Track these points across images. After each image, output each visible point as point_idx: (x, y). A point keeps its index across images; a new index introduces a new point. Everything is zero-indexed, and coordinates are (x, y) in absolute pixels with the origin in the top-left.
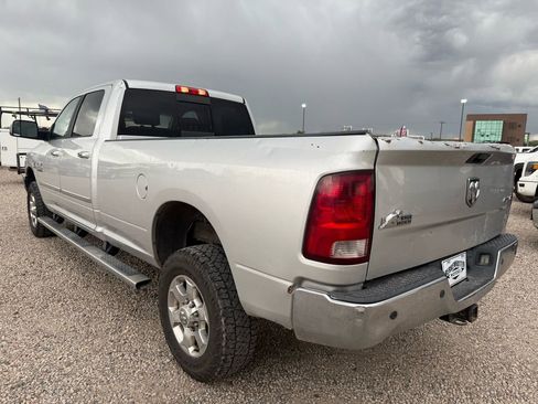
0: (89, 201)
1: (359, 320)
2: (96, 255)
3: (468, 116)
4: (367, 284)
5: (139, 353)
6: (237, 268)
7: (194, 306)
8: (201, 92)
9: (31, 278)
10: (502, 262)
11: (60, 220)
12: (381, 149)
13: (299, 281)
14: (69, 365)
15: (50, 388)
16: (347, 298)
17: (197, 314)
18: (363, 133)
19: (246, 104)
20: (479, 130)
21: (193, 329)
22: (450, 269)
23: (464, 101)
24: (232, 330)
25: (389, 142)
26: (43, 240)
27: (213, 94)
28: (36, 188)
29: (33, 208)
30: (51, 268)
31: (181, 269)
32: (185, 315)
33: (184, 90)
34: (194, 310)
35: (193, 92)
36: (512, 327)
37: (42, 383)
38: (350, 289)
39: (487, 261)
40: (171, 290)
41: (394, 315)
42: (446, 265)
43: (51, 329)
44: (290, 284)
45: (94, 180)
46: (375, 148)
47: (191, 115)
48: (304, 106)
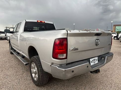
0: (18, 46)
1: (64, 73)
2: (19, 58)
3: (114, 25)
4: (67, 64)
5: (26, 79)
6: (41, 60)
7: (35, 69)
8: (43, 22)
9: (7, 63)
10: (107, 59)
11: (15, 51)
12: (68, 33)
13: (52, 64)
14: (10, 82)
15: (4, 87)
16: (61, 67)
17: (36, 71)
18: (64, 29)
19: (54, 24)
20: (116, 28)
21: (36, 74)
22: (93, 61)
23: (112, 22)
24: (42, 75)
25: (70, 31)
26: (12, 55)
27: (46, 22)
28: (10, 44)
29: (10, 48)
30: (12, 61)
31: (33, 61)
32: (33, 71)
33: (39, 21)
34: (35, 70)
35: (41, 22)
36: (115, 75)
37: (3, 86)
38: (63, 65)
39: (103, 59)
40: (31, 66)
41: (73, 71)
42: (91, 60)
43: (8, 74)
44: (51, 64)
45: (19, 42)
46: (67, 33)
47: (43, 27)
48: (74, 24)
